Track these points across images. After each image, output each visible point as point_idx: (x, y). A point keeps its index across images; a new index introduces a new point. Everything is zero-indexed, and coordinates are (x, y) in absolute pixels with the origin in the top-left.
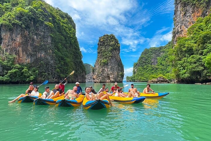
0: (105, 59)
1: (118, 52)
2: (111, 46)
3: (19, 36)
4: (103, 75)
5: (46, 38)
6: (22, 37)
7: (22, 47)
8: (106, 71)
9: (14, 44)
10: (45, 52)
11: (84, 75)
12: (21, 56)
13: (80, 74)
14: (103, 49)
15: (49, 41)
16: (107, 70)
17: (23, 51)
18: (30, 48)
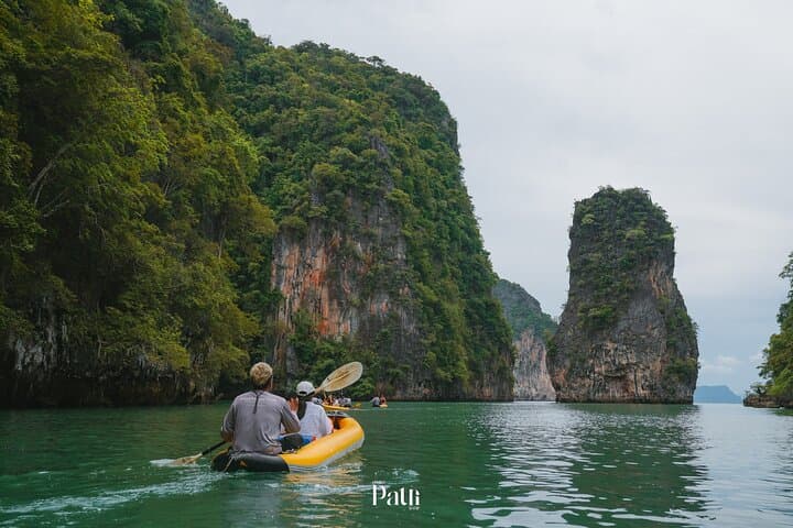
0: (603, 303)
1: (663, 268)
2: (631, 244)
3: (320, 252)
4: (596, 370)
5: (390, 244)
6: (328, 254)
7: (330, 286)
8: (612, 352)
9: (307, 279)
10: (391, 294)
11: (505, 368)
12: (326, 313)
13: (491, 361)
14: (594, 257)
15: (399, 256)
16: (616, 349)
17: (331, 299)
18: (346, 285)
